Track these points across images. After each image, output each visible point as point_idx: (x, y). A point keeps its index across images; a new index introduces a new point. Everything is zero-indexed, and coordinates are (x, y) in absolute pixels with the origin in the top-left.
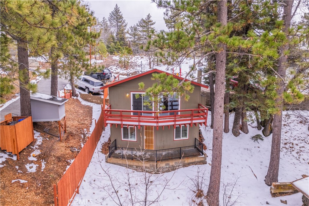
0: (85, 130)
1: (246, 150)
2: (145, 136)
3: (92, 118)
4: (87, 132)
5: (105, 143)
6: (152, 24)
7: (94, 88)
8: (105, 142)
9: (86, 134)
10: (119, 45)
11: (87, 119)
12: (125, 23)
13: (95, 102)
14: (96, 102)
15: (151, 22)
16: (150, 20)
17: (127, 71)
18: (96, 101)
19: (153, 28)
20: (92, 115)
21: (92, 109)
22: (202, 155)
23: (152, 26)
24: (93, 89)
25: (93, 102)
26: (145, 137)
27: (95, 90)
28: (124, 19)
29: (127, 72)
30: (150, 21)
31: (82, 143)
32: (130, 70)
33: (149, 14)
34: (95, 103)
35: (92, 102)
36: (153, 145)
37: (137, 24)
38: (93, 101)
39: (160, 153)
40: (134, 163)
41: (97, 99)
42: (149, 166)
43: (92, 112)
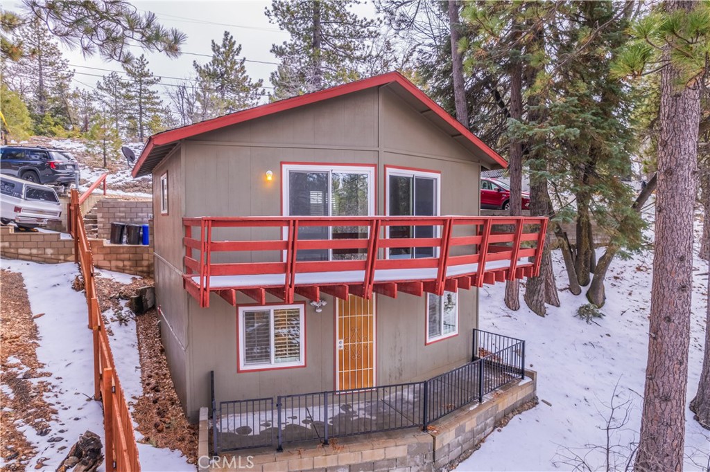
0: (12, 360)
1: (591, 348)
2: (341, 338)
3: (30, 313)
4: (26, 369)
5: (135, 402)
6: (152, 83)
7: (20, 205)
8: (134, 398)
9: (27, 376)
10: (50, 124)
11: (9, 320)
12: (67, 70)
13: (30, 255)
14: (37, 256)
15: (149, 76)
16: (146, 70)
17: (113, 178)
18: (34, 251)
19: (154, 93)
20: (27, 304)
21: (21, 279)
22: (523, 378)
23: (151, 88)
24: (17, 209)
25: (18, 259)
26: (340, 344)
27: (22, 213)
28: (63, 57)
29: (115, 180)
30: (146, 75)
31: (20, 421)
32: (125, 175)
33: (143, 55)
34: (30, 258)
35: (16, 257)
36: (371, 371)
37: (99, 83)
38: (20, 251)
39: (399, 397)
40: (341, 455)
41: (40, 245)
42: (405, 454)
43: (26, 291)
